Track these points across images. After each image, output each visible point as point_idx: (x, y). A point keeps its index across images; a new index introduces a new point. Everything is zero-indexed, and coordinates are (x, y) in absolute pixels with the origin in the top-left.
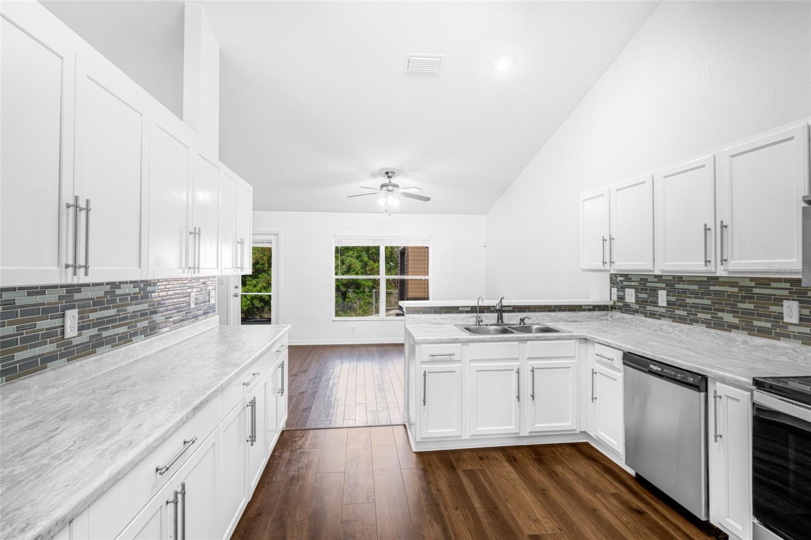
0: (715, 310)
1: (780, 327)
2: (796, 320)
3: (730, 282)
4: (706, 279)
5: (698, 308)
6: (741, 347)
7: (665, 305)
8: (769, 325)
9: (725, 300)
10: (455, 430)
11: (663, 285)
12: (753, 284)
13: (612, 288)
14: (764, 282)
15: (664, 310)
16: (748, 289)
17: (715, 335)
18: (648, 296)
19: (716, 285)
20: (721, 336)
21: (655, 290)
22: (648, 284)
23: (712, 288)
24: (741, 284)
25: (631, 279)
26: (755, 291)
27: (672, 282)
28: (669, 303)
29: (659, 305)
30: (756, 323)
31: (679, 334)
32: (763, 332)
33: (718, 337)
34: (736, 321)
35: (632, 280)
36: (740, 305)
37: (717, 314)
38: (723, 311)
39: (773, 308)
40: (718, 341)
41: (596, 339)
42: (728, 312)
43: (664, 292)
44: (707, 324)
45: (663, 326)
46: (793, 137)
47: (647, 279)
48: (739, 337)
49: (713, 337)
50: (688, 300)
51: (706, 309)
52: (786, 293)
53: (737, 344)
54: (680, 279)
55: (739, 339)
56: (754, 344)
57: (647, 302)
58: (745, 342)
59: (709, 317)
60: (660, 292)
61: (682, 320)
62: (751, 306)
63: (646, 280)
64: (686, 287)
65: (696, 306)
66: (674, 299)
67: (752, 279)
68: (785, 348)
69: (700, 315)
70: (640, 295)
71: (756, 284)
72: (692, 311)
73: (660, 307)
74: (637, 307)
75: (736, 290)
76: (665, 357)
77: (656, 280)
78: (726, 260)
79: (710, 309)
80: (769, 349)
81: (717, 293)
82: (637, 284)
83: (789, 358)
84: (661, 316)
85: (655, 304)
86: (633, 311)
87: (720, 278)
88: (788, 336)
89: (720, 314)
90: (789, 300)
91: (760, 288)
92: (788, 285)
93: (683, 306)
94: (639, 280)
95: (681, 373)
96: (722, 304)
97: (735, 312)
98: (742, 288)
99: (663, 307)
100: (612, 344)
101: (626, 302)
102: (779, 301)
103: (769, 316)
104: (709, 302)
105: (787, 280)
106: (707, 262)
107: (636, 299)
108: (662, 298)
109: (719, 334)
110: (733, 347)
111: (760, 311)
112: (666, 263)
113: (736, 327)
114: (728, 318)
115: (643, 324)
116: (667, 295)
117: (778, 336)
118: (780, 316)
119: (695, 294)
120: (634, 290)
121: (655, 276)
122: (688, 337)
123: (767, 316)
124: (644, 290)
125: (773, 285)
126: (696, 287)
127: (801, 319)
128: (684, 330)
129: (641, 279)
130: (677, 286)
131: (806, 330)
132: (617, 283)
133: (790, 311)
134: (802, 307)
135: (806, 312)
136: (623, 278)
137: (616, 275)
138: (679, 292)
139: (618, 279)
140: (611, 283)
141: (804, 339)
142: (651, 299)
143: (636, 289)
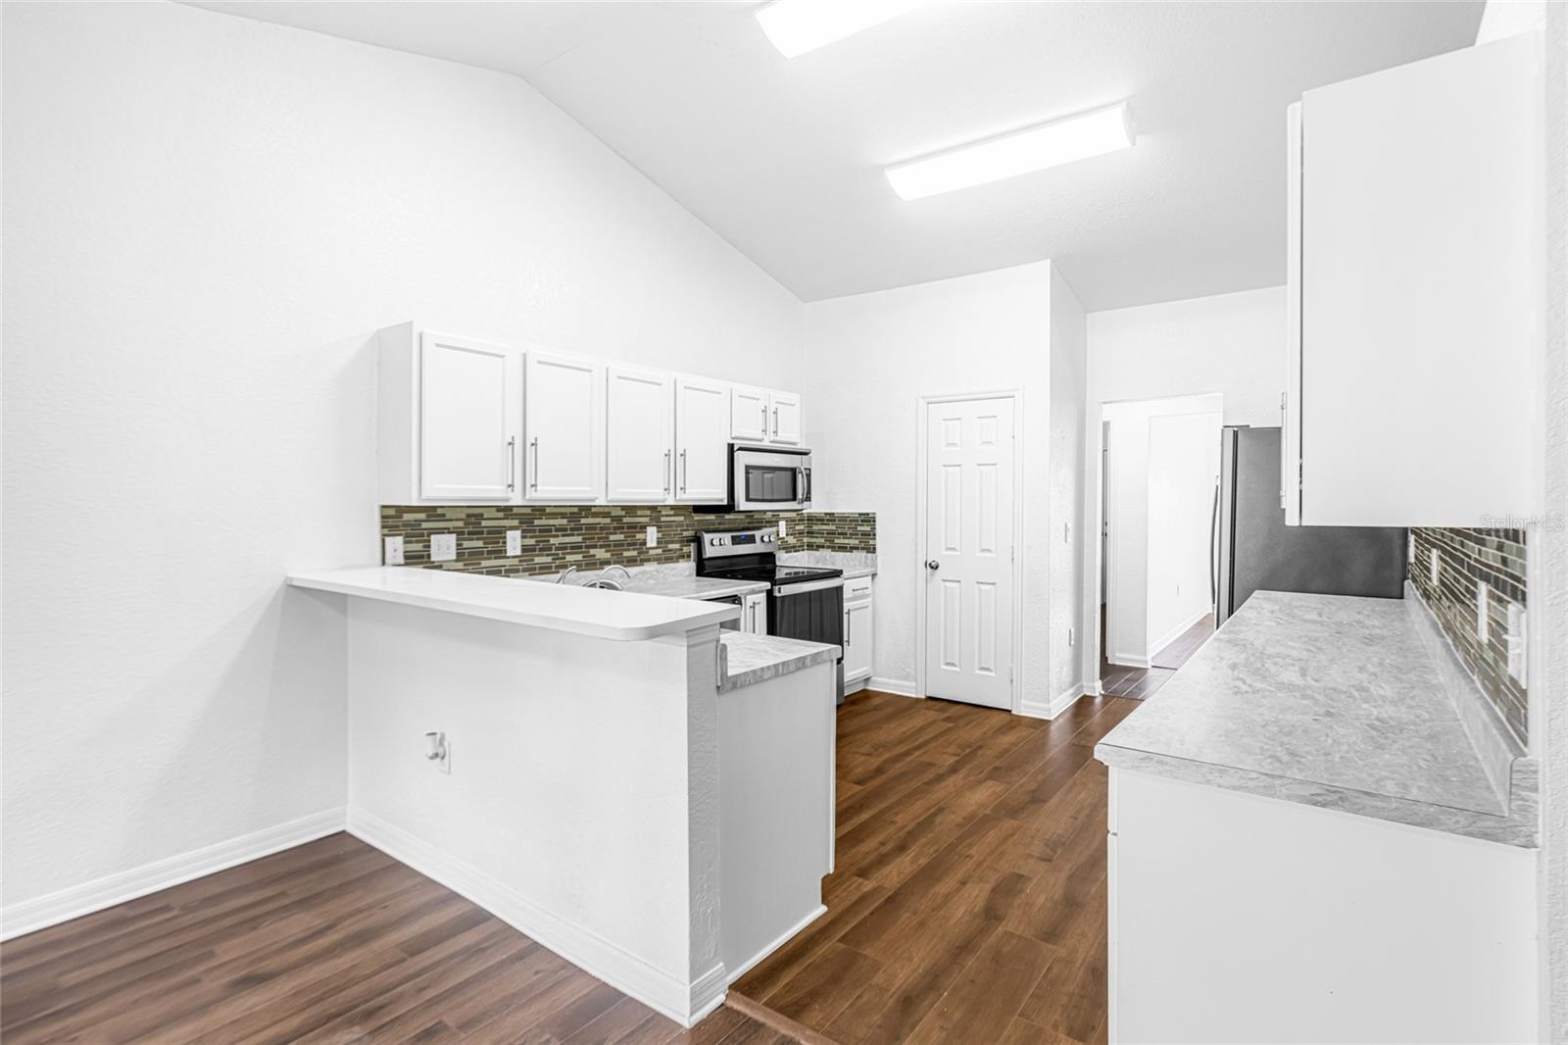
0: (587, 547)
1: (642, 553)
2: (655, 544)
3: (604, 512)
4: (576, 510)
5: (566, 548)
7: (519, 553)
8: (635, 553)
9: (597, 534)
11: (516, 523)
12: (623, 513)
13: (387, 539)
14: (630, 510)
15: (516, 561)
16: (618, 519)
18: (485, 543)
21: (499, 534)
22: (484, 523)
23: (583, 521)
24: (613, 514)
25: (444, 515)
26: (625, 520)
27: (531, 518)
28: (525, 549)
29: (508, 554)
30: (626, 554)
32: (632, 562)
34: (608, 555)
35: (447, 517)
36: (612, 537)
37: (589, 552)
38: (595, 547)
39: (639, 536)
42: (601, 547)
43: (518, 533)
44: (580, 567)
47: (482, 515)
50: (552, 541)
51: (575, 548)
52: (647, 520)
54: (539, 511)
57: (481, 553)
59: (579, 557)
60: (509, 534)
61: (545, 569)
62: (622, 537)
63: (480, 516)
64: (551, 522)
65: (562, 547)
66: (532, 542)
67: (623, 508)
68: (651, 571)
69: (569, 558)
70: (466, 544)
71: (626, 513)
72: (558, 554)
73: (508, 557)
74: (461, 565)
75: (608, 520)
77: (501, 515)
78: (683, 489)
79: (581, 547)
80: (640, 576)
81: (591, 527)
82: (461, 524)
84: (510, 572)
85: (500, 553)
88: (648, 560)
89: (592, 551)
90: (650, 526)
91: (630, 517)
92: (648, 513)
93: (546, 549)
94: (463, 516)
96: (594, 538)
97: (606, 546)
98: (613, 519)
99: (514, 557)
101: (433, 562)
102: (643, 528)
103: (636, 544)
105: (649, 508)
107: (457, 553)
108: (514, 542)
111: (629, 540)
113: (608, 563)
114: (601, 554)
116: (523, 537)
117: (643, 562)
118: (644, 543)
119: (562, 530)
120: (454, 535)
121: (499, 509)
124: (476, 534)
125: (639, 513)
126: (565, 521)
127: (658, 542)
129: (468, 516)
130: (537, 522)
131: (660, 551)
132: (404, 525)
133: (652, 536)
134: (658, 532)
135: (660, 535)
136: (423, 516)
137: (401, 510)
138: (541, 531)
139: (406, 517)
140: (383, 527)
141: (659, 560)
142: (490, 547)
143: (459, 533)
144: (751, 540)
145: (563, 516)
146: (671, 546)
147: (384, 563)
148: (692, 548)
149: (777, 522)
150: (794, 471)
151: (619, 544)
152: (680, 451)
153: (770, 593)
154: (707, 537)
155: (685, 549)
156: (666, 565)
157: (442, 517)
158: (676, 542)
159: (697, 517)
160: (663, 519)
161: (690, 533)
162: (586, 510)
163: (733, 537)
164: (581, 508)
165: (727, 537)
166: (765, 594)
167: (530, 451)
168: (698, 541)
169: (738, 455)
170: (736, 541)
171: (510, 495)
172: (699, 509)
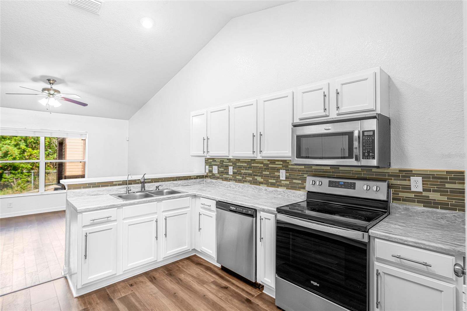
0: (254, 175)
1: (278, 182)
2: (284, 179)
3: (260, 162)
4: (250, 160)
5: (246, 175)
6: (264, 192)
8: (274, 181)
9: (257, 170)
10: (111, 271)
11: (231, 164)
12: (269, 162)
13: (206, 166)
14: (273, 162)
15: (231, 177)
16: (267, 165)
17: (254, 188)
18: (224, 170)
19: (254, 163)
20: (256, 188)
21: (227, 166)
22: (224, 163)
23: (252, 165)
24: (264, 163)
25: (216, 160)
26: (270, 166)
27: (236, 162)
28: (234, 173)
29: (229, 174)
30: (270, 181)
31: (238, 188)
32: (272, 185)
33: (255, 188)
34: (262, 180)
35: (216, 161)
36: (264, 173)
37: (254, 177)
38: (257, 176)
39: (276, 174)
40: (255, 190)
41: (201, 195)
42: (259, 176)
43: (232, 167)
44: (251, 182)
45: (231, 185)
46: (288, 96)
47: (223, 161)
48: (263, 187)
49: (253, 188)
50: (242, 171)
51: (250, 175)
52: (281, 166)
53: (263, 191)
54: (239, 161)
55: (264, 189)
56: (269, 190)
57: (223, 172)
58: (266, 190)
59: (251, 179)
60: (230, 167)
61: (239, 181)
62: (268, 173)
64: (242, 164)
65: (245, 174)
66: (236, 171)
67: (268, 160)
68: (280, 191)
69: (248, 178)
70: (220, 169)
71: (270, 163)
72: (244, 176)
73: (230, 175)
74: (218, 175)
75: (262, 165)
76: (237, 202)
77: (228, 161)
78: (261, 151)
79: (252, 175)
80: (275, 192)
81: (255, 167)
82: (219, 163)
83: (282, 196)
84: (230, 180)
85: (227, 173)
86: (217, 178)
87: (256, 160)
88: (281, 186)
89: (256, 177)
90: (282, 169)
91: (272, 164)
92: (281, 163)
93: (240, 174)
94: (220, 161)
95: (245, 209)
96: (256, 172)
97: (262, 176)
98: (265, 164)
99: (231, 175)
100: (210, 197)
101: (213, 173)
102: (278, 170)
103: (275, 177)
104: (251, 172)
105: (281, 161)
106: (253, 152)
107: (218, 172)
108: (231, 170)
109: (255, 187)
110: (261, 193)
111: (272, 175)
112: (235, 153)
113: (262, 183)
114: (259, 179)
115: (221, 184)
116: (233, 169)
117: (278, 186)
118: (279, 177)
119: (245, 168)
120: (217, 166)
121: (228, 159)
122: (242, 190)
123: (273, 177)
124: (222, 166)
125: (277, 163)
126: (246, 164)
127: (286, 178)
128: (241, 186)
129: (221, 161)
130: (237, 164)
131: (288, 183)
132: (209, 163)
133: (282, 174)
134: (286, 173)
135: (288, 174)
136: (212, 160)
138: (238, 167)
139: (209, 161)
140: (205, 163)
141: (286, 187)
143: (218, 166)
144: (352, 186)
145: (245, 162)
146: (295, 181)
147: (205, 172)
149: (409, 177)
150: (350, 134)
151: (266, 176)
154: (308, 179)
156: (289, 190)
158: (299, 179)
160: (290, 167)
162: (253, 161)
163: (331, 182)
165: (326, 181)
166: (274, 216)
170: (331, 184)
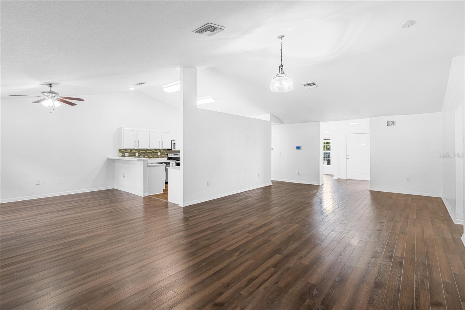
0: (148, 155)
11: (137, 151)
14: (156, 150)
16: (154, 151)
21: (135, 153)
27: (139, 151)
28: (138, 155)
32: (156, 157)
34: (152, 156)
43: (137, 153)
51: (146, 155)
54: (141, 150)
59: (147, 157)
60: (136, 153)
61: (142, 157)
63: (132, 151)
64: (142, 151)
65: (144, 155)
67: (154, 150)
70: (130, 154)
77: (135, 150)
81: (149, 152)
84: (136, 157)
88: (159, 157)
93: (142, 155)
97: (152, 155)
98: (153, 151)
101: (126, 156)
102: (158, 153)
105: (159, 150)
106: (160, 147)
108: (137, 154)
113: (152, 157)
114: (150, 156)
117: (158, 158)
118: (158, 155)
119: (144, 153)
124: (132, 153)
126: (145, 152)
129: (130, 151)
133: (159, 154)
135: (161, 154)
136: (124, 151)
137: (121, 150)
138: (141, 153)
139: (122, 151)
140: (119, 152)
141: (160, 157)
142: (134, 155)
143: (129, 153)
144: (178, 155)
145: (144, 151)
146: (163, 155)
147: (119, 156)
148: (167, 156)
151: (154, 155)
152: (162, 141)
153: (176, 162)
154: (169, 154)
155: (166, 156)
156: (162, 158)
157: (127, 151)
159: (168, 151)
160: (161, 151)
161: (167, 153)
162: (148, 150)
163: (174, 154)
164: (147, 150)
165: (173, 154)
166: (175, 162)
167: (138, 142)
168: (168, 155)
169: (172, 142)
170: (174, 155)
171: (135, 148)
172: (168, 150)
